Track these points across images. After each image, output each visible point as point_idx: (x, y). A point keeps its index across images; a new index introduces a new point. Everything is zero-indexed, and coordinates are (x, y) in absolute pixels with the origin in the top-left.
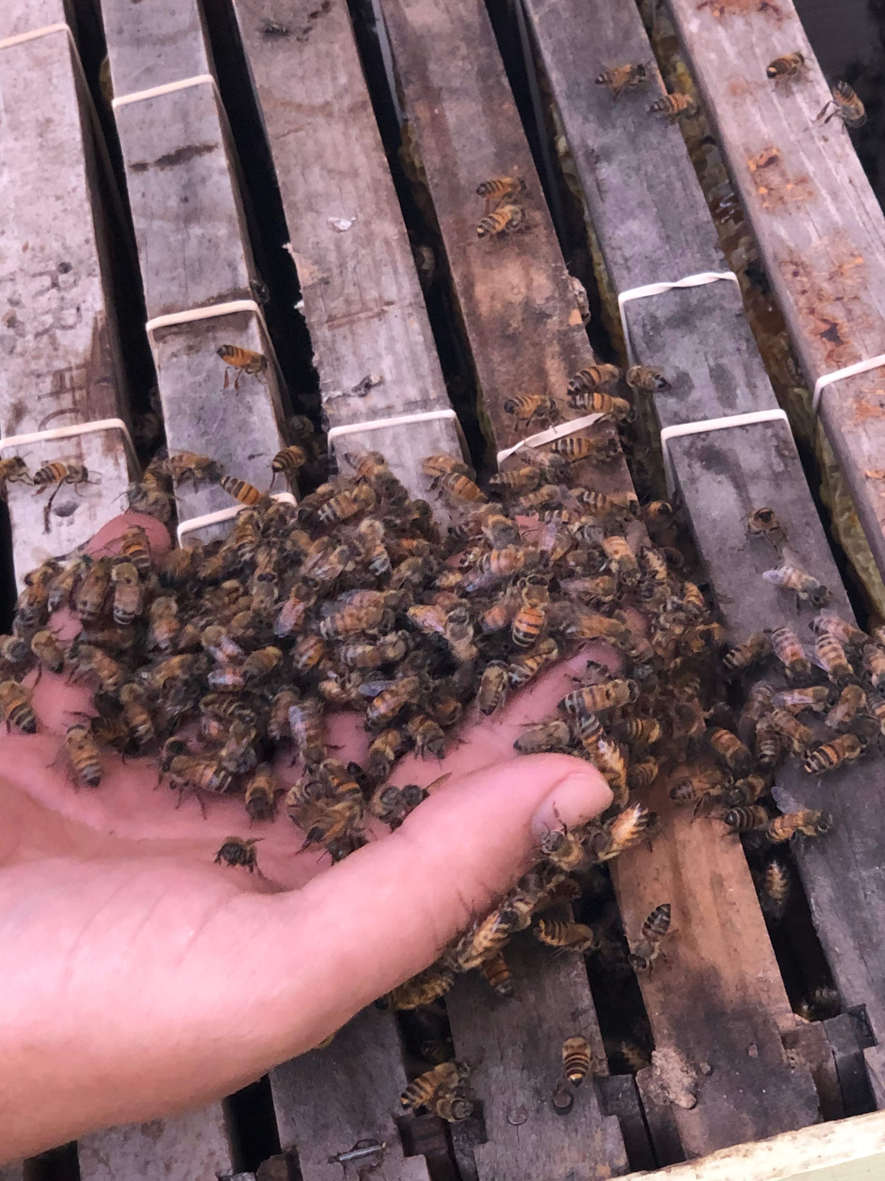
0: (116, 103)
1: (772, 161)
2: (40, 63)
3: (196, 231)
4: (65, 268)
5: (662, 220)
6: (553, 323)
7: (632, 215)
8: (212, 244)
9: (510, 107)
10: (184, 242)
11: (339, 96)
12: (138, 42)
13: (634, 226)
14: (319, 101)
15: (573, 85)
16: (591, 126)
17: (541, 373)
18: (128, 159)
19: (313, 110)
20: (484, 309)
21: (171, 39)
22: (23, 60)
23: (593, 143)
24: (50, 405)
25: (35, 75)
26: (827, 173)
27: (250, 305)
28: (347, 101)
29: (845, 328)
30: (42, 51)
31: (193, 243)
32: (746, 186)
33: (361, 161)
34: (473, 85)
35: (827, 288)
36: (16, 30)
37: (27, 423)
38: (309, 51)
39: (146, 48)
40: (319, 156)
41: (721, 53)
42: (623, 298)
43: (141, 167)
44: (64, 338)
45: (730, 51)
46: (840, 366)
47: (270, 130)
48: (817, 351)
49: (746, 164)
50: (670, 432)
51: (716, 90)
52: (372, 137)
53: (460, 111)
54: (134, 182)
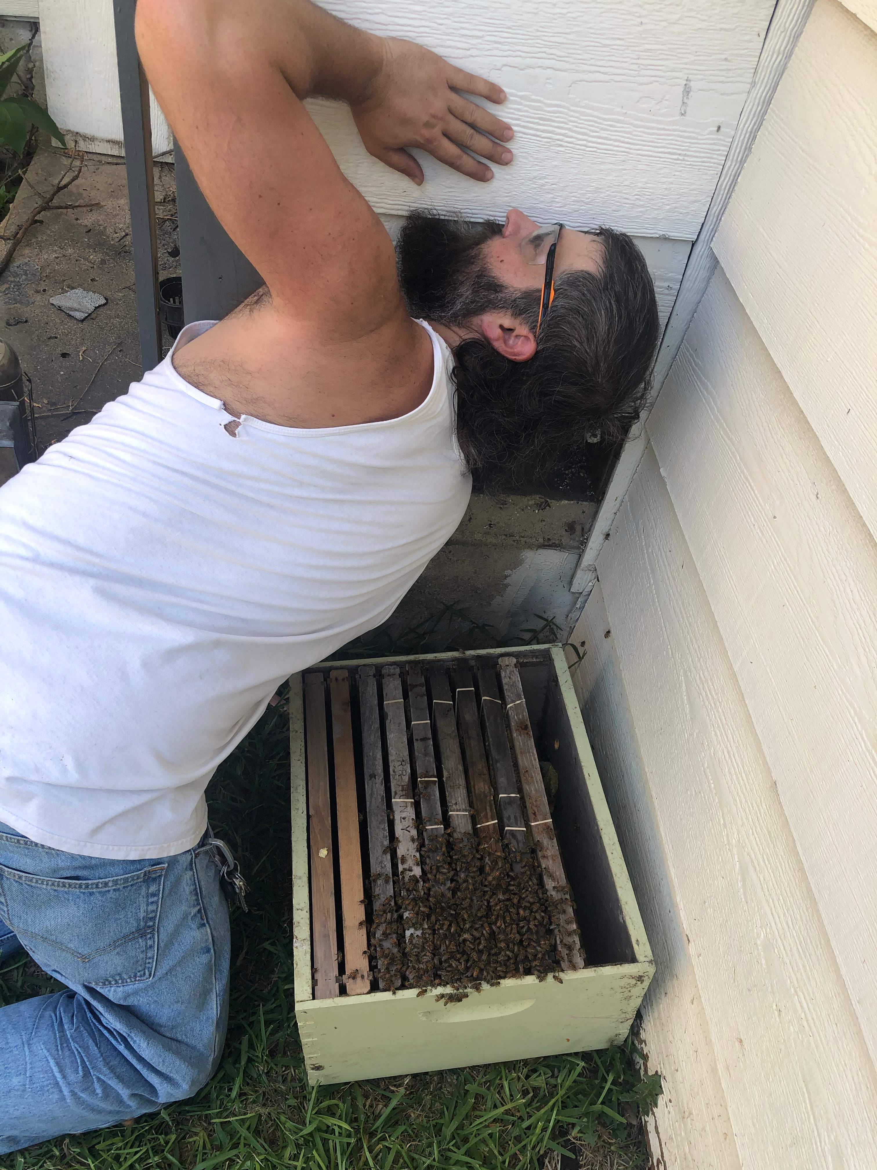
0: (412, 723)
1: (527, 771)
2: (398, 708)
3: (427, 758)
4: (403, 761)
5: (508, 780)
6: (488, 798)
7: (502, 776)
8: (429, 762)
9: (482, 745)
11: (452, 732)
13: (503, 780)
14: (449, 733)
15: (493, 742)
16: (496, 754)
17: (486, 809)
18: (414, 738)
19: (447, 735)
20: (477, 792)
22: (395, 707)
23: (496, 758)
24: (401, 793)
25: (397, 711)
26: (536, 777)
27: (436, 779)
28: (454, 734)
29: (537, 813)
30: (398, 705)
31: (426, 761)
32: (522, 776)
33: (456, 750)
34: (476, 737)
36: (394, 699)
37: (397, 796)
38: (447, 721)
40: (448, 747)
41: (519, 743)
42: (500, 795)
43: (417, 740)
44: (404, 777)
45: (521, 743)
46: (535, 821)
47: (440, 738)
48: (531, 816)
49: (522, 771)
50: (506, 828)
51: (518, 751)
52: (458, 744)
53: (473, 743)
54: (416, 743)
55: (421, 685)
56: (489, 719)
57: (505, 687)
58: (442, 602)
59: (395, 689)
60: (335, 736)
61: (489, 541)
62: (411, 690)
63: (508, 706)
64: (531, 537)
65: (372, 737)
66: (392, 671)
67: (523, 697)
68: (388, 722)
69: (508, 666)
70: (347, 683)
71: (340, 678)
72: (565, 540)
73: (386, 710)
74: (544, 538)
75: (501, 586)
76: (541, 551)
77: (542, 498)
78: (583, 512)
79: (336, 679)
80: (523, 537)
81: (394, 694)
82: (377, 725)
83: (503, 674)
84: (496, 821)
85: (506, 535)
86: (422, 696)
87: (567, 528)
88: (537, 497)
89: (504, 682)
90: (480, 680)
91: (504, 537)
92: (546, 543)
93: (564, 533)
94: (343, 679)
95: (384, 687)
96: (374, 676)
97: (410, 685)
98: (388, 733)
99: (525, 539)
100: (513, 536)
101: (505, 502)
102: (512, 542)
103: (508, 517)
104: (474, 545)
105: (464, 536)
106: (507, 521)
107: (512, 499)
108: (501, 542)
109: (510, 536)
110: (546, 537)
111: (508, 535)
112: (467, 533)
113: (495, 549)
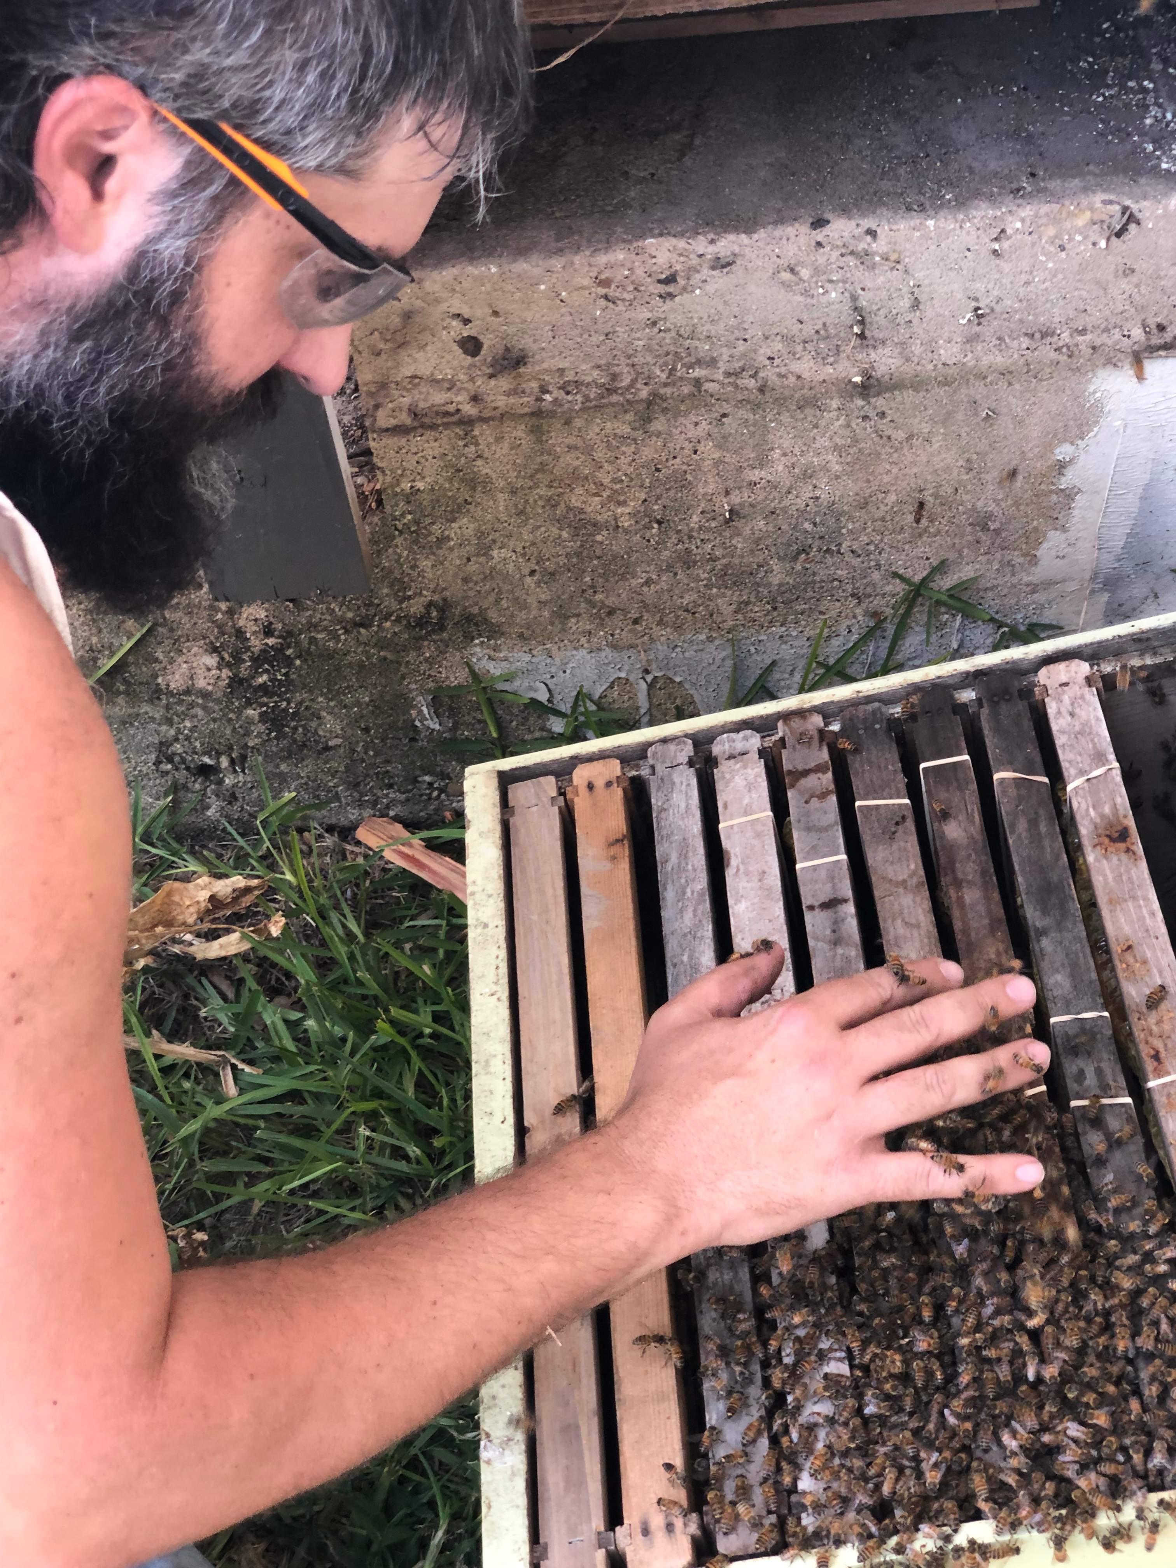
0: (798, 866)
1: (1130, 947)
2: (758, 835)
3: (840, 951)
5: (1073, 976)
7: (1057, 971)
8: (848, 960)
9: (996, 896)
10: (834, 956)
11: (911, 876)
12: (808, 829)
13: (1059, 977)
14: (901, 878)
15: (1029, 886)
16: (1038, 913)
18: (806, 900)
19: (898, 884)
21: (825, 829)
22: (749, 834)
23: (1039, 924)
25: (756, 842)
26: (1158, 960)
28: (915, 880)
29: (1163, 1054)
30: (759, 828)
31: (838, 958)
32: (1117, 962)
33: (922, 918)
34: (978, 879)
35: (1155, 1028)
36: (746, 813)
38: (895, 847)
39: (813, 834)
40: (901, 913)
41: (1105, 876)
42: (1053, 1020)
43: (811, 908)
45: (1110, 877)
46: (1160, 1076)
47: (877, 894)
48: (1149, 1065)
49: (1116, 949)
50: (1074, 1103)
51: (1102, 900)
52: (927, 904)
53: (972, 895)
54: (808, 917)
55: (820, 769)
56: (1013, 826)
57: (1060, 740)
58: (895, 575)
59: (750, 787)
60: (589, 926)
61: (986, 361)
62: (792, 786)
63: (1069, 788)
64: (1106, 330)
65: (688, 916)
66: (739, 746)
67: (1112, 757)
68: (729, 873)
69: (1066, 684)
70: (618, 793)
71: (600, 783)
73: (725, 843)
74: (1144, 326)
75: (1054, 498)
77: (1111, 202)
79: (590, 786)
80: (1083, 332)
81: (746, 801)
82: (701, 882)
83: (1052, 708)
84: (1043, 1088)
85: (1032, 336)
86: (823, 796)
88: (1098, 199)
89: (1055, 727)
90: (986, 732)
91: (1025, 342)
92: (1156, 341)
94: (609, 784)
95: (719, 786)
96: (691, 763)
97: (790, 772)
98: (731, 902)
99: (1089, 337)
100: (1053, 334)
101: (1003, 231)
102: (1053, 355)
103: (1024, 277)
104: (946, 382)
105: (908, 360)
106: (1022, 292)
107: (1023, 220)
108: (1022, 361)
109: (1044, 335)
110: (1152, 322)
111: (1038, 336)
112: (917, 349)
113: (1010, 384)
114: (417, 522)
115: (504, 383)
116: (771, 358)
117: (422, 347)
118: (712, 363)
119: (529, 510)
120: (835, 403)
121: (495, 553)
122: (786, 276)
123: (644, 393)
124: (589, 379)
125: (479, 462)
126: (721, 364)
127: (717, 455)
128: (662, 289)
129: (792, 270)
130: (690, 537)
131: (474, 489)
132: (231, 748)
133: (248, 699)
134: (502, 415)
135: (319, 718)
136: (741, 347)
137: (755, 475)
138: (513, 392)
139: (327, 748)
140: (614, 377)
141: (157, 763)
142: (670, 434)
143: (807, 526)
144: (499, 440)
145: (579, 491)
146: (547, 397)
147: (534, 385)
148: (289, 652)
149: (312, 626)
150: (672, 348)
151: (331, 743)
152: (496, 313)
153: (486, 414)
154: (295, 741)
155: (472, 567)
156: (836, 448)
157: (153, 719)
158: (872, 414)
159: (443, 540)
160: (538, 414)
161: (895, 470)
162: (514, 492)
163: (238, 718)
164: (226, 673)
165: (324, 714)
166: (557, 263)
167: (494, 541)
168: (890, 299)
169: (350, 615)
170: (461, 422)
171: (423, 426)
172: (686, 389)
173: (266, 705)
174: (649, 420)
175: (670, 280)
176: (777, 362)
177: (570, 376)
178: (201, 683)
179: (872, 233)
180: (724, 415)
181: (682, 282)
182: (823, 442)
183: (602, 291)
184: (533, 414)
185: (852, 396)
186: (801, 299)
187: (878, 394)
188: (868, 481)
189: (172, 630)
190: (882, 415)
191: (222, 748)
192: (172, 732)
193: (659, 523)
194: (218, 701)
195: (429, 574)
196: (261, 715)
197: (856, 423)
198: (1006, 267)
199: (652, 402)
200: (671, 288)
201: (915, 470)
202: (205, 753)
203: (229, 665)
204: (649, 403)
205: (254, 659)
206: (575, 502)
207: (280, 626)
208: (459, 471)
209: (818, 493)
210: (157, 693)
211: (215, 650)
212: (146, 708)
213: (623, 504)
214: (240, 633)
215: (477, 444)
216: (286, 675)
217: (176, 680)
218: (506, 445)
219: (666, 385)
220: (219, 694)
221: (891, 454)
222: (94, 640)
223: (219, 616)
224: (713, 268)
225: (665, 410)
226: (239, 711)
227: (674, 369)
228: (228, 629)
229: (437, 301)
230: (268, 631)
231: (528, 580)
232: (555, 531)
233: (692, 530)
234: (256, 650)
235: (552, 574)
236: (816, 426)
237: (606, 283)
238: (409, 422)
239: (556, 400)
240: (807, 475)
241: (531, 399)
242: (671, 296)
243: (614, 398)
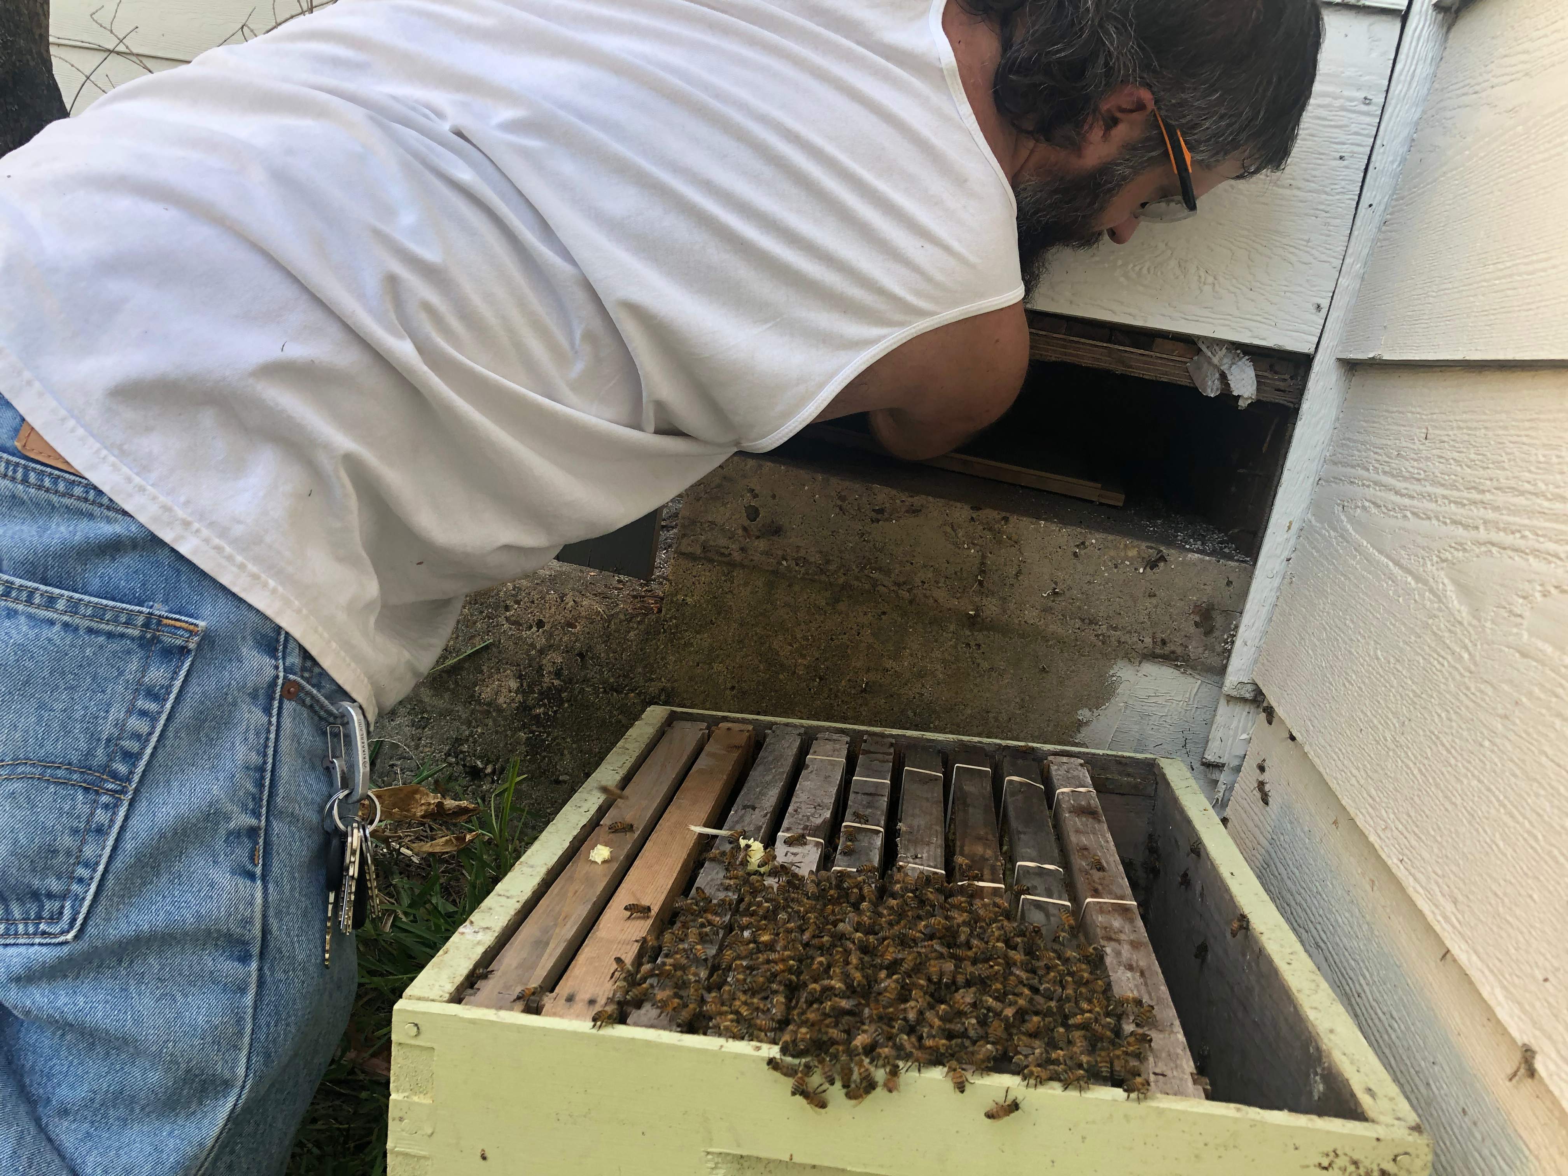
0: (854, 778)
3: (871, 810)
4: (821, 806)
5: (1040, 851)
6: (990, 862)
11: (932, 801)
12: (869, 768)
15: (1017, 817)
16: (1021, 826)
17: (981, 870)
18: (852, 789)
19: (923, 799)
20: (966, 852)
21: (880, 770)
23: (1020, 830)
24: (800, 831)
25: (829, 767)
27: (882, 828)
28: (934, 799)
29: (1100, 890)
30: (834, 763)
35: (1097, 880)
37: (791, 832)
38: (925, 787)
39: (871, 770)
41: (1075, 823)
42: (1019, 863)
43: (856, 793)
48: (1086, 892)
49: (1075, 847)
50: (1025, 896)
51: (1069, 830)
52: (941, 809)
54: (852, 796)
55: (885, 753)
56: (1012, 797)
57: (1056, 776)
59: (835, 749)
61: (1052, 628)
62: (864, 755)
63: (1058, 791)
64: (1130, 632)
65: (769, 777)
66: (835, 737)
67: (1092, 788)
68: (806, 771)
69: (1066, 763)
70: (746, 736)
71: (736, 730)
72: (1195, 649)
73: (808, 762)
74: (1154, 638)
76: (1150, 669)
77: (1152, 548)
78: (1229, 583)
80: (1115, 629)
81: (830, 753)
83: (1054, 767)
84: (1003, 886)
85: (1083, 620)
86: (883, 761)
87: (1197, 619)
88: (1144, 545)
89: (1054, 773)
90: (1004, 763)
91: (1078, 623)
92: (1158, 651)
93: (1192, 629)
94: (742, 731)
95: (815, 745)
96: (799, 736)
97: (864, 750)
99: (1118, 633)
100: (1096, 624)
101: (1083, 543)
102: (1093, 638)
103: (1088, 578)
104: (1023, 636)
105: (1005, 611)
106: (1086, 587)
107: (1096, 540)
108: (1073, 637)
109: (1091, 622)
110: (1160, 636)
111: (1087, 621)
112: (1012, 606)
113: (1062, 651)
114: (677, 626)
115: (762, 544)
116: (923, 582)
117: (724, 505)
118: (888, 572)
119: (746, 641)
120: (952, 628)
121: (715, 666)
122: (949, 529)
123: (841, 581)
124: (812, 560)
125: (729, 596)
126: (893, 575)
127: (870, 641)
128: (873, 514)
129: (952, 527)
130: (836, 696)
131: (719, 613)
132: (498, 759)
133: (524, 724)
134: (754, 567)
135: (562, 754)
136: (908, 567)
137: (889, 664)
138: (767, 553)
139: (557, 782)
140: (828, 562)
141: (448, 755)
142: (847, 615)
143: (910, 714)
144: (746, 584)
145: (781, 637)
146: (784, 563)
147: (780, 553)
148: (564, 695)
149: (585, 680)
150: (867, 554)
151: (561, 778)
152: (774, 497)
153: (746, 562)
154: (540, 767)
155: (698, 671)
156: (944, 661)
157: (460, 717)
158: (972, 643)
159: (688, 644)
160: (775, 573)
161: (975, 691)
162: (741, 625)
163: (512, 736)
164: (520, 698)
165: (566, 752)
166: (820, 477)
167: (718, 656)
168: (1005, 565)
169: (612, 680)
170: (728, 564)
171: (705, 558)
172: (867, 587)
173: (533, 732)
174: (837, 601)
175: (881, 511)
176: (926, 586)
177: (802, 553)
178: (501, 700)
179: (1006, 519)
180: (884, 613)
181: (886, 515)
182: (937, 654)
183: (839, 503)
184: (773, 572)
185: (963, 626)
186: (953, 547)
187: (980, 630)
188: (957, 693)
189: (500, 652)
190: (979, 646)
191: (493, 757)
192: (467, 733)
193: (821, 679)
194: (506, 719)
195: (670, 667)
196: (528, 739)
197: (961, 647)
198: (1080, 567)
199: (845, 587)
200: (879, 517)
201: (988, 695)
202: (479, 758)
203: (524, 692)
204: (843, 587)
205: (541, 693)
206: (775, 645)
207: (566, 673)
208: (715, 598)
209: (924, 691)
210: (472, 698)
211: (520, 677)
212: (459, 708)
213: (803, 657)
214: (541, 668)
215: (732, 582)
216: (555, 712)
217: (486, 693)
218: (749, 589)
219: (857, 579)
220: (509, 713)
221: (975, 678)
222: (452, 643)
223: (533, 652)
224: (907, 512)
225: (850, 597)
226: (516, 730)
227: (865, 567)
228: (534, 664)
229: (744, 476)
230: (558, 674)
231: (728, 692)
232: (756, 662)
233: (838, 691)
234: (545, 685)
235: (744, 693)
236: (936, 641)
237: (843, 499)
238: (698, 551)
239: (789, 566)
240: (921, 675)
241: (774, 561)
242: (878, 521)
243: (823, 578)
